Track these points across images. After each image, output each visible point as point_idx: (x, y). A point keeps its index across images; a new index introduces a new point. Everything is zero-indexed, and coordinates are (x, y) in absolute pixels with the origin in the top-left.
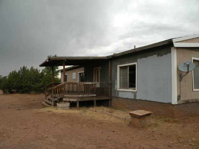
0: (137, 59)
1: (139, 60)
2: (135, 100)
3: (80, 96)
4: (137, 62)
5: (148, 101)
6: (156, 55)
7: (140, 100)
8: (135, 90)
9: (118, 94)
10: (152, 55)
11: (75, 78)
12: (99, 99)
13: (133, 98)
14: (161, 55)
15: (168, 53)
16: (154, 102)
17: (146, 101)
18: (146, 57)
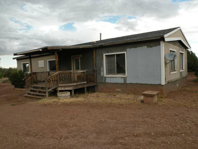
0: (127, 49)
1: (128, 50)
2: (125, 84)
3: (75, 84)
4: (126, 51)
5: (139, 84)
6: (146, 46)
7: (131, 84)
8: (125, 75)
9: (105, 80)
10: (142, 46)
11: (44, 66)
12: (88, 85)
13: (123, 82)
14: (151, 47)
15: (158, 45)
16: (145, 84)
17: (137, 84)
18: (136, 47)
